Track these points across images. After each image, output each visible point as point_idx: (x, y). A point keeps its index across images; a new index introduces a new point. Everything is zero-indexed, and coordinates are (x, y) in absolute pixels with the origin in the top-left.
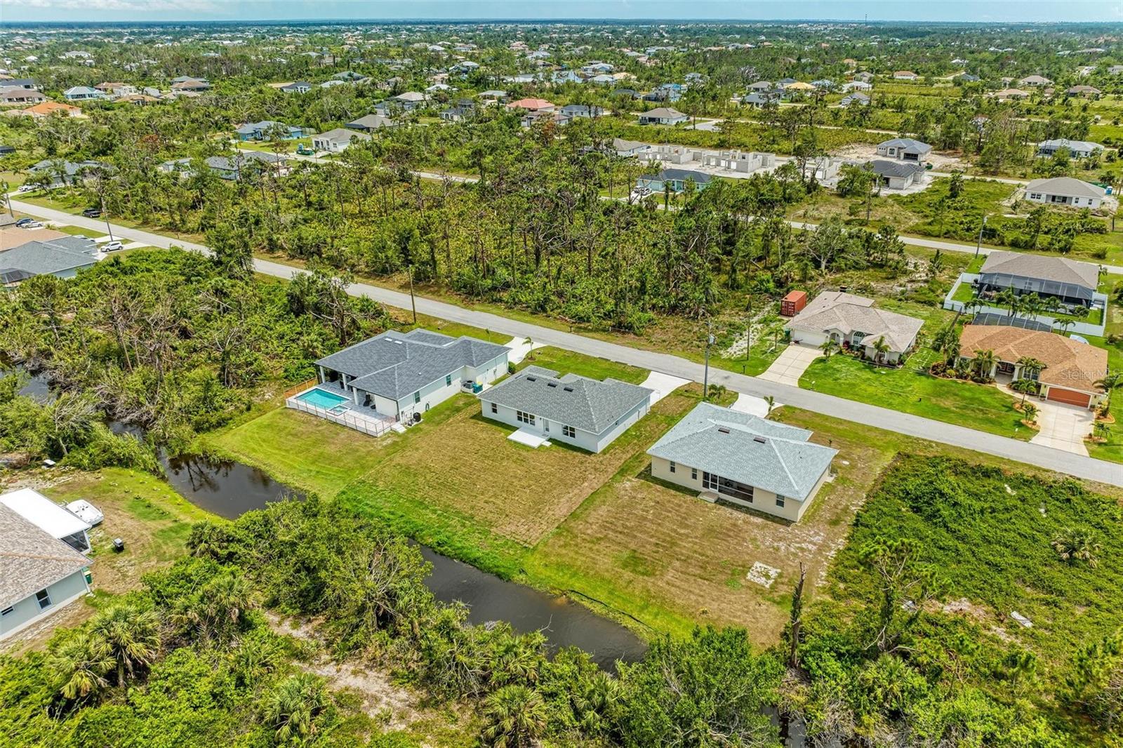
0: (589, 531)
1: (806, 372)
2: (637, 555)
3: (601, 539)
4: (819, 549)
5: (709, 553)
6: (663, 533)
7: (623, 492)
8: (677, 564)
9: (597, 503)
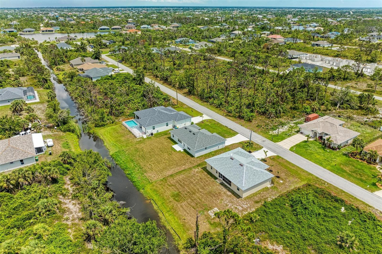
0: (171, 182)
1: (297, 145)
2: (180, 194)
3: (173, 185)
4: (243, 210)
5: (203, 200)
6: (194, 189)
7: (193, 172)
8: (189, 200)
9: (182, 173)
